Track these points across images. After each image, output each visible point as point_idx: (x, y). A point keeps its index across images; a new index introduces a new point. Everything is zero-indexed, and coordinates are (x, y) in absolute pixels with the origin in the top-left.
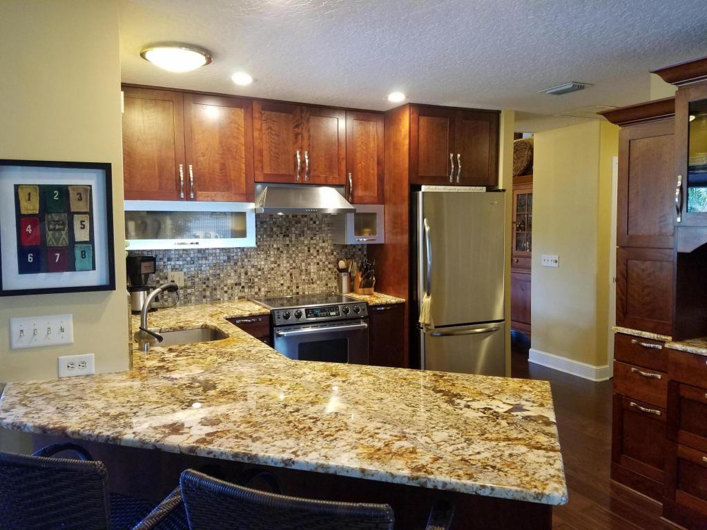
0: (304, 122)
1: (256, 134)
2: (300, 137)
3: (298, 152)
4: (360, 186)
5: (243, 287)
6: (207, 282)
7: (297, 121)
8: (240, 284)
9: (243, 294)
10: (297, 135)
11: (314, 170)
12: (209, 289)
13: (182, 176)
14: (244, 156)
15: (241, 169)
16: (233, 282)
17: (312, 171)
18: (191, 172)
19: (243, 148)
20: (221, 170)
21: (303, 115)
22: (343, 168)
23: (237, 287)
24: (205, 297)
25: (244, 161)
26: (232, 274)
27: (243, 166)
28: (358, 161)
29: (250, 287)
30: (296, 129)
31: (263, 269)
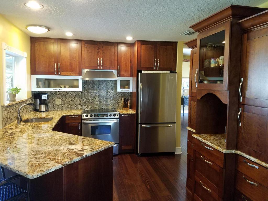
0: (101, 48)
1: (83, 52)
2: (99, 53)
3: (98, 58)
4: (123, 71)
5: (82, 105)
6: (69, 103)
7: (98, 47)
8: (81, 104)
9: (82, 108)
10: (98, 52)
11: (105, 65)
12: (70, 105)
13: (56, 67)
14: (78, 60)
15: (77, 64)
16: (78, 103)
17: (104, 65)
18: (59, 65)
19: (78, 57)
20: (70, 65)
21: (101, 45)
22: (116, 64)
23: (80, 105)
24: (68, 108)
25: (78, 62)
26: (78, 101)
27: (78, 64)
28: (122, 62)
29: (84, 105)
30: (98, 50)
31: (89, 99)
